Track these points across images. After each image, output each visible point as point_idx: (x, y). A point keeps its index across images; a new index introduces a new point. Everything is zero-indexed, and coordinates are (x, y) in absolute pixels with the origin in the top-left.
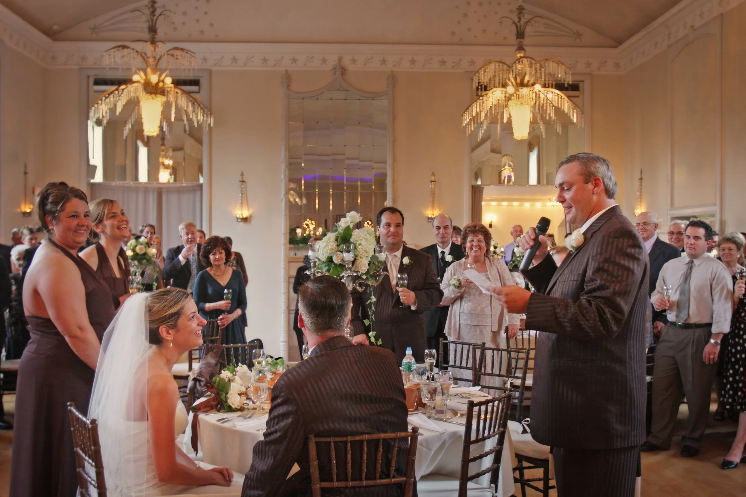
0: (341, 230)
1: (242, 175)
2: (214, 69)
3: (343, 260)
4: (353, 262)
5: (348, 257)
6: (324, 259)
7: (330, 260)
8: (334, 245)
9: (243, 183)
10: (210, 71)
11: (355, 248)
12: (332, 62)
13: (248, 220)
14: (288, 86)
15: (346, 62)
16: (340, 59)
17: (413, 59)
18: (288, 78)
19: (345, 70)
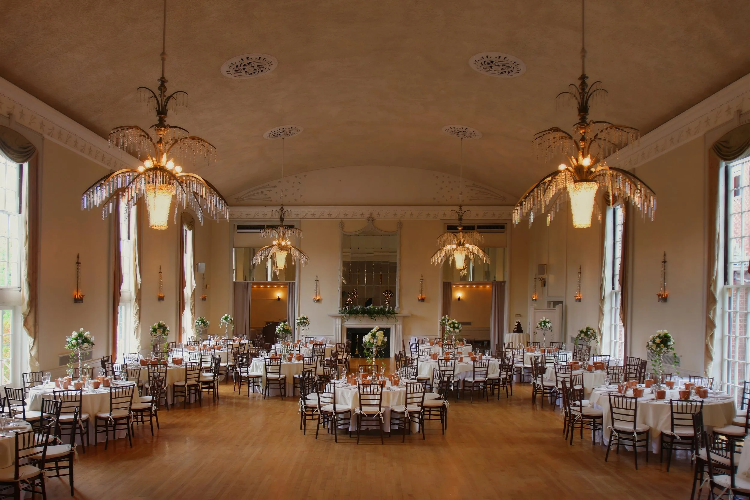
0: (373, 332)
1: (317, 277)
2: (302, 220)
3: (373, 341)
4: (376, 342)
5: (375, 341)
6: (368, 341)
7: (369, 341)
8: (371, 337)
9: (317, 281)
10: (300, 221)
11: (377, 338)
12: (367, 215)
13: (320, 301)
14: (343, 229)
15: (375, 215)
16: (371, 214)
17: (411, 213)
18: (342, 225)
19: (374, 219)
